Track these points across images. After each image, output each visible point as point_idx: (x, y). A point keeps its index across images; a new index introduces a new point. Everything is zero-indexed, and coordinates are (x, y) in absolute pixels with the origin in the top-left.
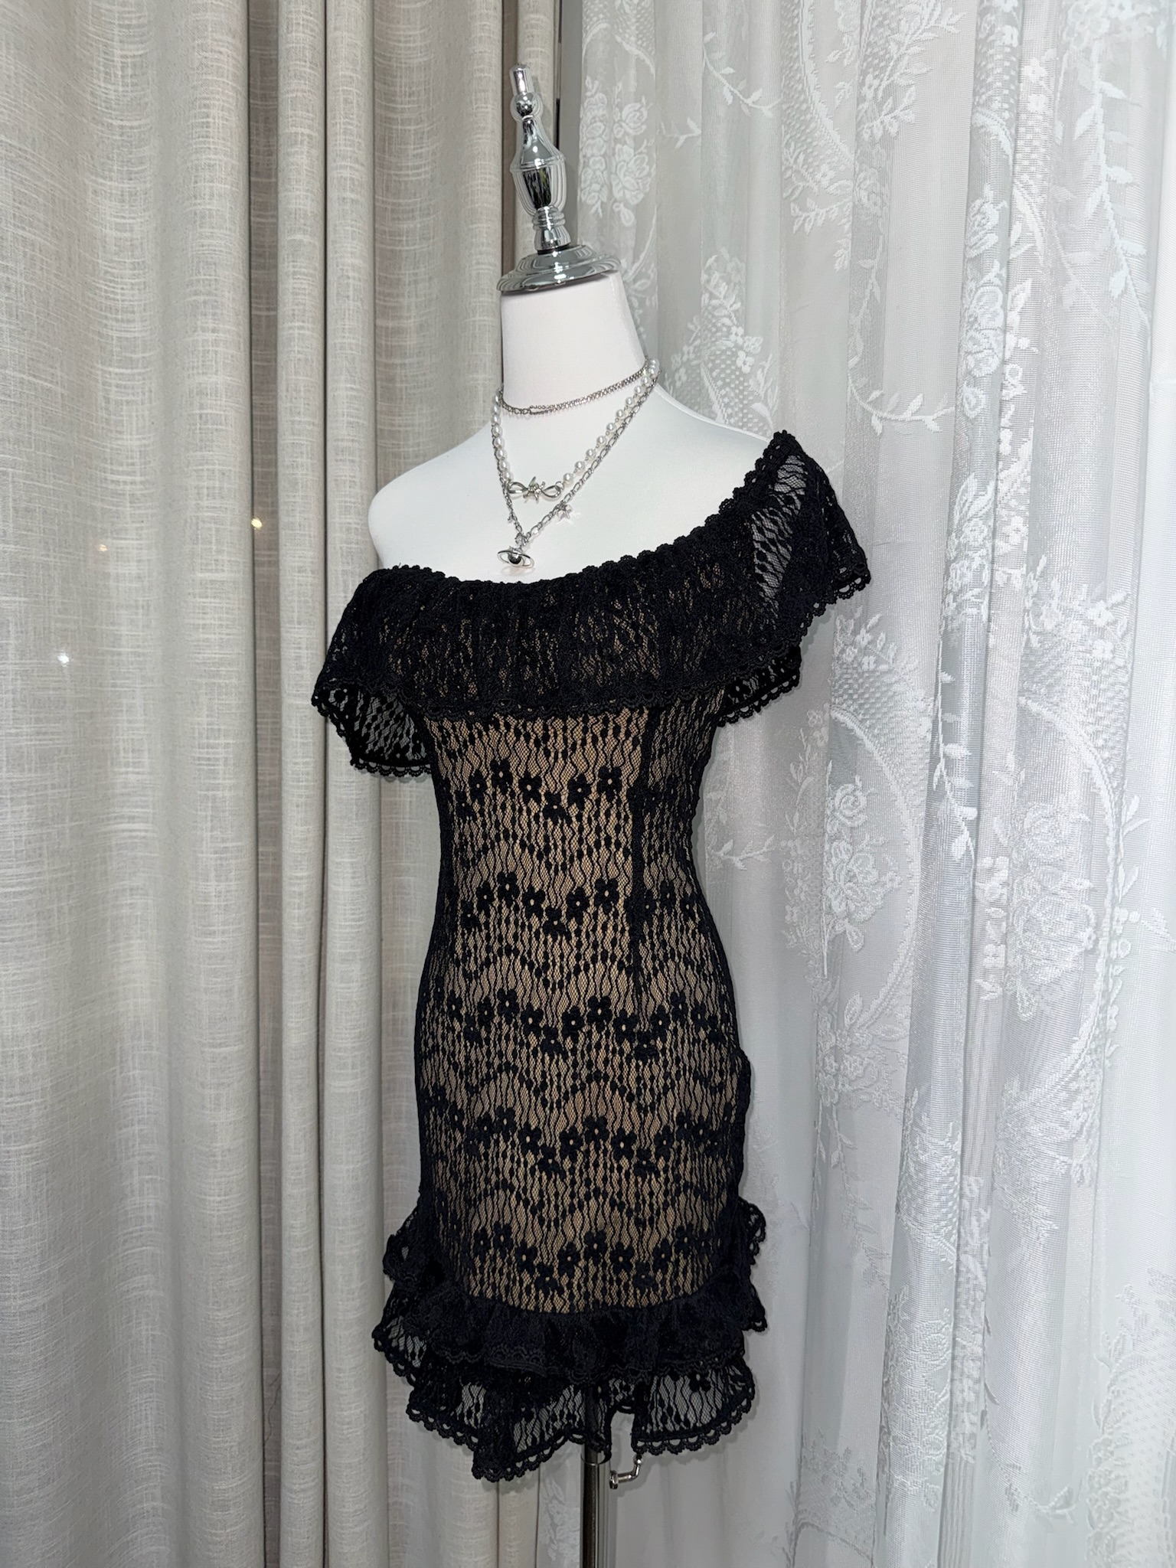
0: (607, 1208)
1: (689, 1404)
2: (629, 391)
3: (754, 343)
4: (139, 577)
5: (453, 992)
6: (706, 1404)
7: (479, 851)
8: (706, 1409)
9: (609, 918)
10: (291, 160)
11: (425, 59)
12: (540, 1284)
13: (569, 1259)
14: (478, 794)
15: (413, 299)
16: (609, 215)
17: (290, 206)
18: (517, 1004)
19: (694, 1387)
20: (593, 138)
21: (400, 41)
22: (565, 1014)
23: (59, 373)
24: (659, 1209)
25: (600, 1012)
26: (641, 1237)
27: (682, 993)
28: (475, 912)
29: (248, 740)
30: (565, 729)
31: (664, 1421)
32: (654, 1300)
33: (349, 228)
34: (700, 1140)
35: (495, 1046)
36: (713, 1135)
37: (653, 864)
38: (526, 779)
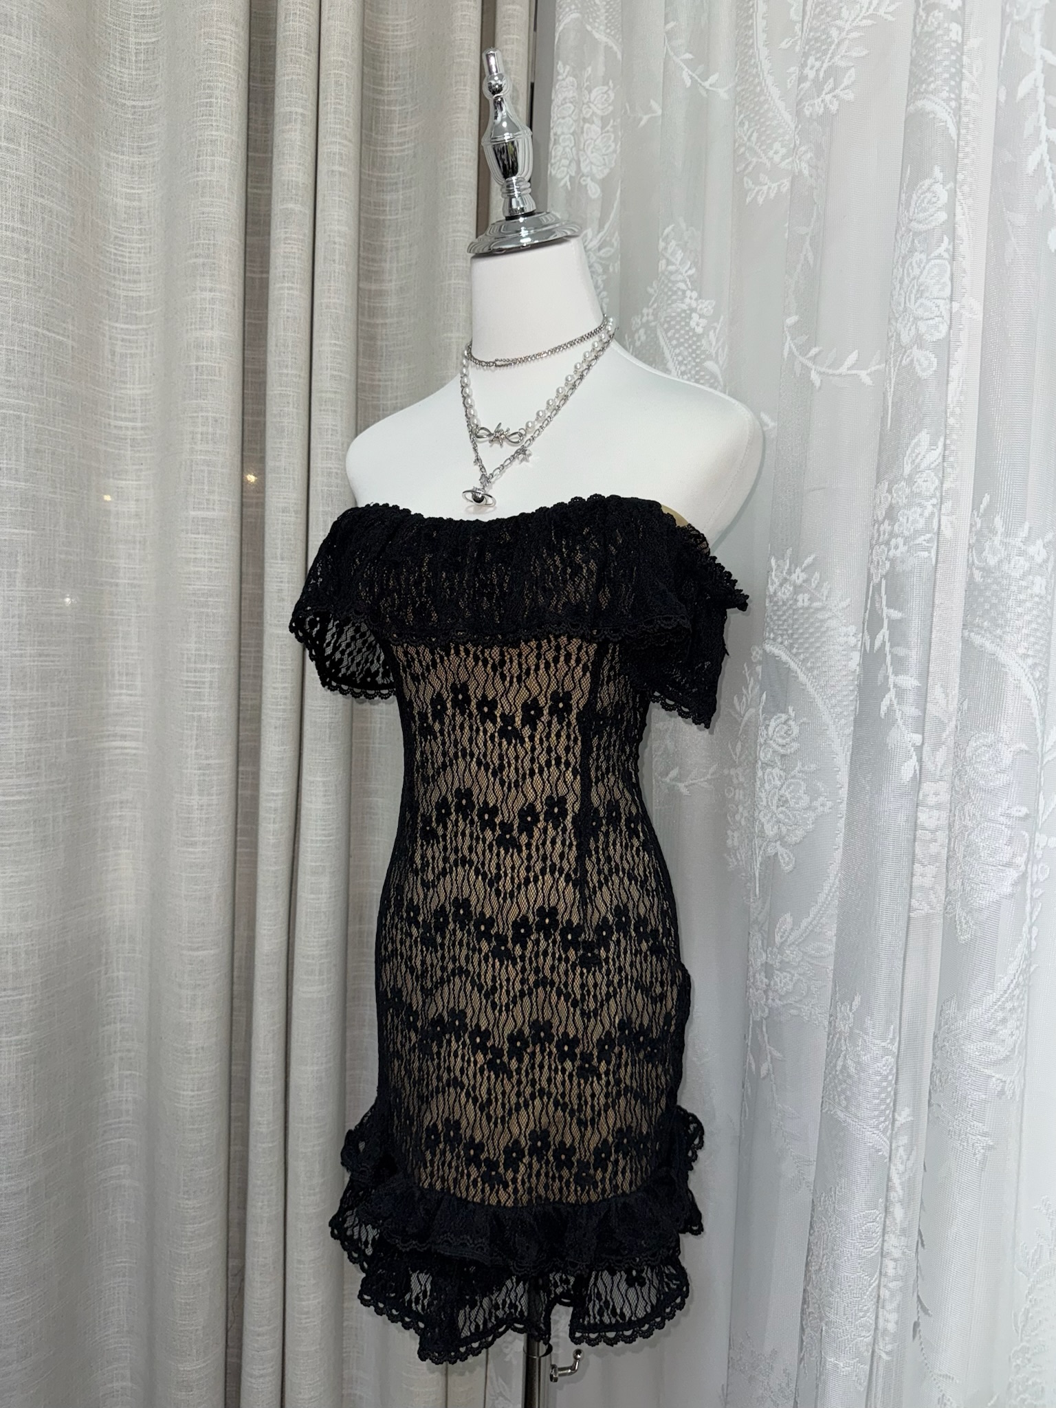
0: (551, 1108)
1: (625, 1298)
2: (587, 346)
3: (707, 306)
4: (137, 515)
5: (412, 899)
6: (641, 1299)
7: (439, 768)
8: (642, 1304)
9: (558, 833)
10: (286, 136)
11: (411, 46)
12: (486, 1178)
13: (514, 1155)
14: (439, 715)
15: (395, 265)
16: (576, 187)
17: (283, 178)
18: (471, 911)
19: (631, 1282)
20: (564, 118)
21: (388, 30)
22: (515, 923)
23: (71, 328)
24: (600, 1110)
25: (547, 921)
26: (583, 1136)
27: (625, 906)
28: (434, 824)
29: (232, 665)
30: (520, 655)
31: (601, 1314)
32: (594, 1198)
33: (337, 198)
34: (640, 1046)
35: (449, 952)
36: (653, 1043)
37: (600, 784)
38: (483, 701)
